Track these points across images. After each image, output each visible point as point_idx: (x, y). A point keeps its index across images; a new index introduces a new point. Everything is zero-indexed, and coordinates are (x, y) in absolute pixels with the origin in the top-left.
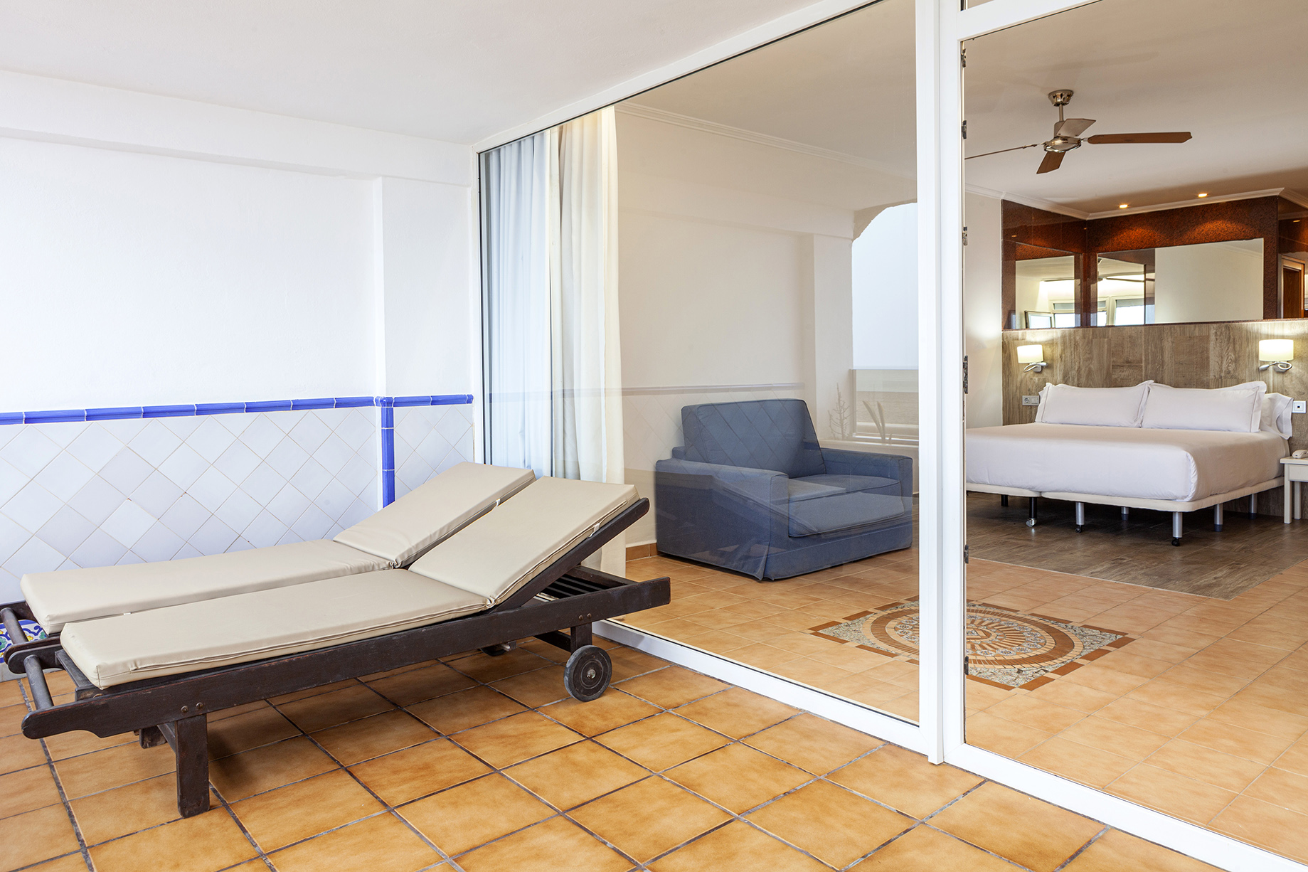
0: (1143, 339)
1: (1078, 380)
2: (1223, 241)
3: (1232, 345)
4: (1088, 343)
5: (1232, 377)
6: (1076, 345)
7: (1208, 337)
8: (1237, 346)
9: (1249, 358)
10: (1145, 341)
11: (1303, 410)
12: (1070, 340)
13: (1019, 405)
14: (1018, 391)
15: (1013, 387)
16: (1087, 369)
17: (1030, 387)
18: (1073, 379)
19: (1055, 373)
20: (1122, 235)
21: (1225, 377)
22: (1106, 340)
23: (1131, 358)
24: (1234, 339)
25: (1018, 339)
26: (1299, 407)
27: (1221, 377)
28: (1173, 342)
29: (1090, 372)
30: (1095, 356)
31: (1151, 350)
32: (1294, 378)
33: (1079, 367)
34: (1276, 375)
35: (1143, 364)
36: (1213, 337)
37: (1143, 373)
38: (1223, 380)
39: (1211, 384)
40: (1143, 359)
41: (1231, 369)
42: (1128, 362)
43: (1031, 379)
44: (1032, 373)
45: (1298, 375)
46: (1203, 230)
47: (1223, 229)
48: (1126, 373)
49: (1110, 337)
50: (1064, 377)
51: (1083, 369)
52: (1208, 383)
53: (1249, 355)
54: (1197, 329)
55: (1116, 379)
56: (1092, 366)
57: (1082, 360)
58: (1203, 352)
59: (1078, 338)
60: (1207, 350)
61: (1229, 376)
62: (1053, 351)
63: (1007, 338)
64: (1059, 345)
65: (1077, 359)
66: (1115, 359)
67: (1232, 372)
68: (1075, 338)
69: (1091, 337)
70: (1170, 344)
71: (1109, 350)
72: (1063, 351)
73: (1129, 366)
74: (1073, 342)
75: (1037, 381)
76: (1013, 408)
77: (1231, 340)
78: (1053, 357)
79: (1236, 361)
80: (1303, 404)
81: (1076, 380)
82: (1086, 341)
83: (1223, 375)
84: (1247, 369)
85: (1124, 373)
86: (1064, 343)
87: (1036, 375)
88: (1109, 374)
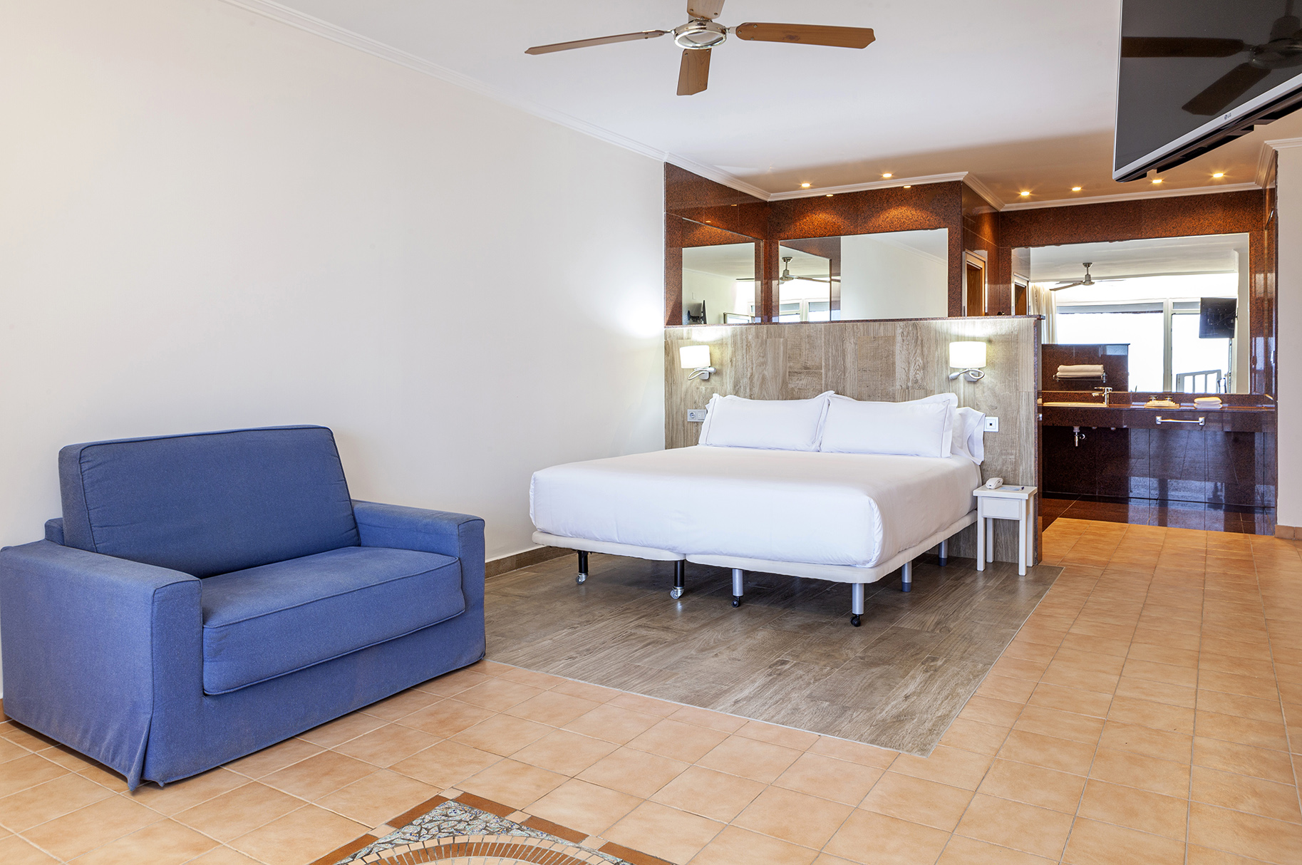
0: (823, 339)
1: (750, 389)
2: (908, 230)
3: (920, 348)
4: (762, 344)
5: (920, 388)
6: (748, 346)
7: (894, 337)
8: (925, 349)
9: (938, 365)
10: (825, 342)
11: (995, 428)
12: (742, 339)
13: (684, 421)
14: (683, 403)
15: (677, 399)
16: (761, 376)
17: (696, 398)
18: (745, 389)
19: (724, 381)
20: (805, 220)
21: (913, 388)
22: (782, 340)
23: (809, 364)
24: (922, 341)
25: (682, 339)
26: (991, 424)
27: (908, 388)
28: (856, 344)
29: (764, 379)
30: (769, 360)
31: (832, 353)
32: (985, 390)
33: (752, 375)
34: (967, 384)
35: (823, 371)
36: (899, 338)
37: (823, 382)
38: (911, 391)
39: (898, 396)
40: (823, 364)
41: (919, 377)
42: (806, 368)
43: (698, 388)
44: (698, 380)
45: (990, 385)
46: (887, 217)
47: (908, 216)
48: (804, 382)
49: (786, 335)
50: (735, 387)
51: (756, 377)
52: (894, 394)
53: (938, 361)
54: (882, 328)
55: (793, 389)
56: (766, 373)
57: (755, 365)
58: (888, 356)
59: (750, 337)
60: (893, 354)
61: (916, 386)
62: (722, 353)
63: (670, 336)
64: (729, 346)
65: (749, 363)
66: (791, 364)
67: (920, 381)
68: (747, 338)
69: (765, 337)
70: (853, 346)
71: (785, 352)
72: (734, 352)
73: (808, 373)
74: (745, 343)
75: (704, 392)
76: (677, 425)
77: (919, 342)
78: (722, 361)
79: (924, 368)
80: (995, 420)
81: (748, 390)
82: (760, 341)
83: (910, 384)
84: (936, 378)
85: (801, 382)
86: (735, 343)
87: (703, 383)
88: (785, 383)
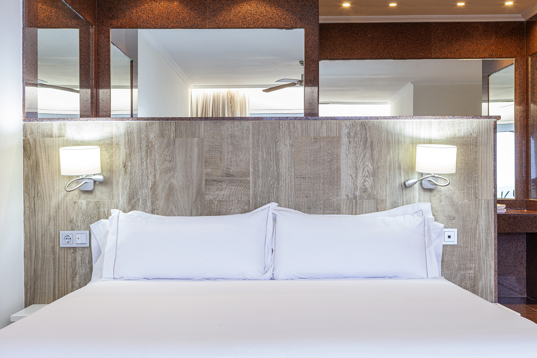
0: (251, 140)
1: (153, 203)
2: (262, 28)
3: (369, 151)
4: (168, 145)
5: (370, 197)
6: (149, 147)
7: (339, 138)
8: (375, 152)
9: (390, 170)
10: (253, 144)
11: (454, 241)
12: (140, 139)
13: (53, 247)
14: (52, 223)
15: (42, 218)
16: (167, 185)
17: (73, 216)
18: (145, 202)
19: (115, 192)
21: (361, 197)
22: (196, 140)
23: (233, 170)
24: (372, 143)
25: (51, 136)
26: (449, 237)
27: (355, 198)
28: (292, 146)
29: (171, 190)
30: (179, 165)
31: (262, 157)
32: (443, 198)
33: (154, 184)
34: (422, 193)
35: (251, 179)
36: (345, 140)
37: (251, 192)
38: (358, 202)
39: (343, 208)
40: (251, 170)
41: (368, 185)
42: (228, 175)
43: (75, 203)
44: (76, 192)
45: (448, 193)
46: (240, 12)
47: (262, 13)
48: (226, 192)
49: (202, 134)
50: (130, 200)
51: (161, 187)
52: (339, 205)
53: (390, 166)
54: (324, 127)
55: (211, 202)
56: (174, 181)
57: (158, 172)
58: (331, 161)
59: (152, 136)
60: (338, 158)
61: (365, 195)
62: (111, 156)
63: (32, 133)
64: (122, 147)
65: (151, 169)
66: (209, 170)
67: (369, 190)
68: (147, 136)
69: (172, 135)
70: (289, 148)
71: (200, 156)
72: (129, 155)
73: (231, 182)
74: (144, 143)
75: (84, 206)
76: (44, 252)
77: (368, 144)
78: (111, 166)
79: (374, 174)
80: (454, 232)
81: (149, 204)
82: (165, 141)
83: (358, 193)
84: (388, 185)
85: (223, 193)
86: (130, 143)
87: (83, 196)
88: (200, 193)
